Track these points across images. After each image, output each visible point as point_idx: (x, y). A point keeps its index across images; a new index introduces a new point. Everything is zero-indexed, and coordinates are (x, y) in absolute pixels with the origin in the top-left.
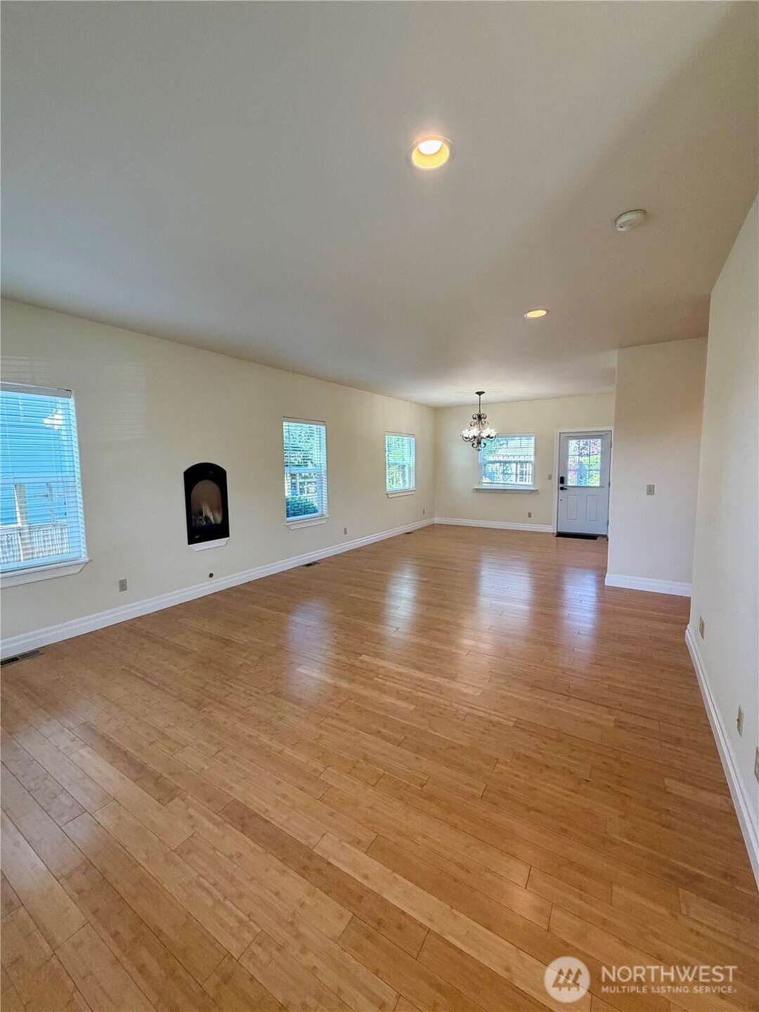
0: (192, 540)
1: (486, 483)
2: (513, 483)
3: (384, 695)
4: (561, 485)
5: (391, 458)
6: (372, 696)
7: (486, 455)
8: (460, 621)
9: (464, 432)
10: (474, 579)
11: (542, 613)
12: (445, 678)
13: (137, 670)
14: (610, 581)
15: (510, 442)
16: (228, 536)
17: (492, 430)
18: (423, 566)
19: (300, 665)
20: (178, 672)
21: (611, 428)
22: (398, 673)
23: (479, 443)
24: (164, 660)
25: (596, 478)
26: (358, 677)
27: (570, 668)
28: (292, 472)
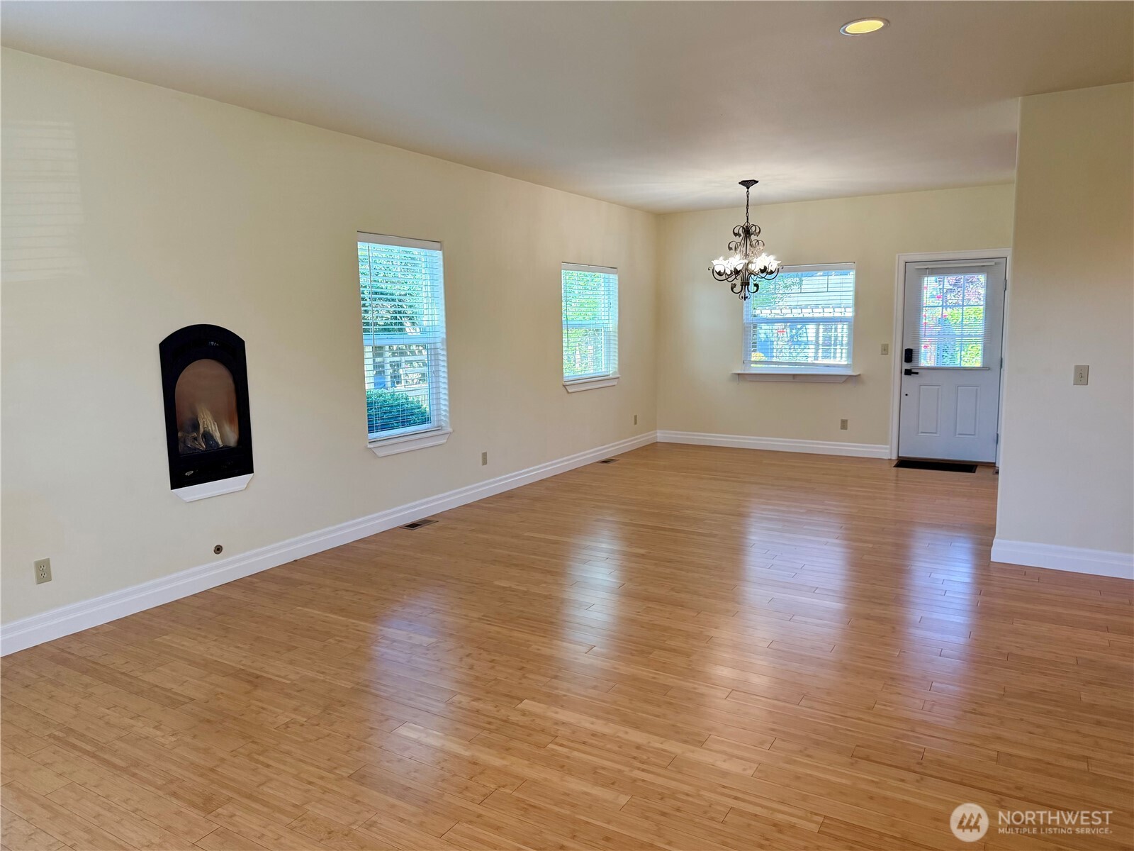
0: (179, 479)
1: (758, 362)
2: (810, 360)
3: (567, 778)
4: (907, 366)
5: (571, 311)
6: (546, 779)
7: (759, 307)
8: (713, 633)
9: (715, 262)
10: (735, 549)
11: (868, 617)
12: (685, 742)
13: (82, 737)
14: (1002, 552)
15: (806, 281)
16: (251, 471)
17: (772, 258)
18: (635, 525)
19: (403, 722)
20: (163, 740)
21: (1008, 252)
22: (593, 735)
23: (745, 284)
24: (132, 718)
25: (974, 351)
26: (515, 744)
27: (926, 722)
28: (378, 343)
